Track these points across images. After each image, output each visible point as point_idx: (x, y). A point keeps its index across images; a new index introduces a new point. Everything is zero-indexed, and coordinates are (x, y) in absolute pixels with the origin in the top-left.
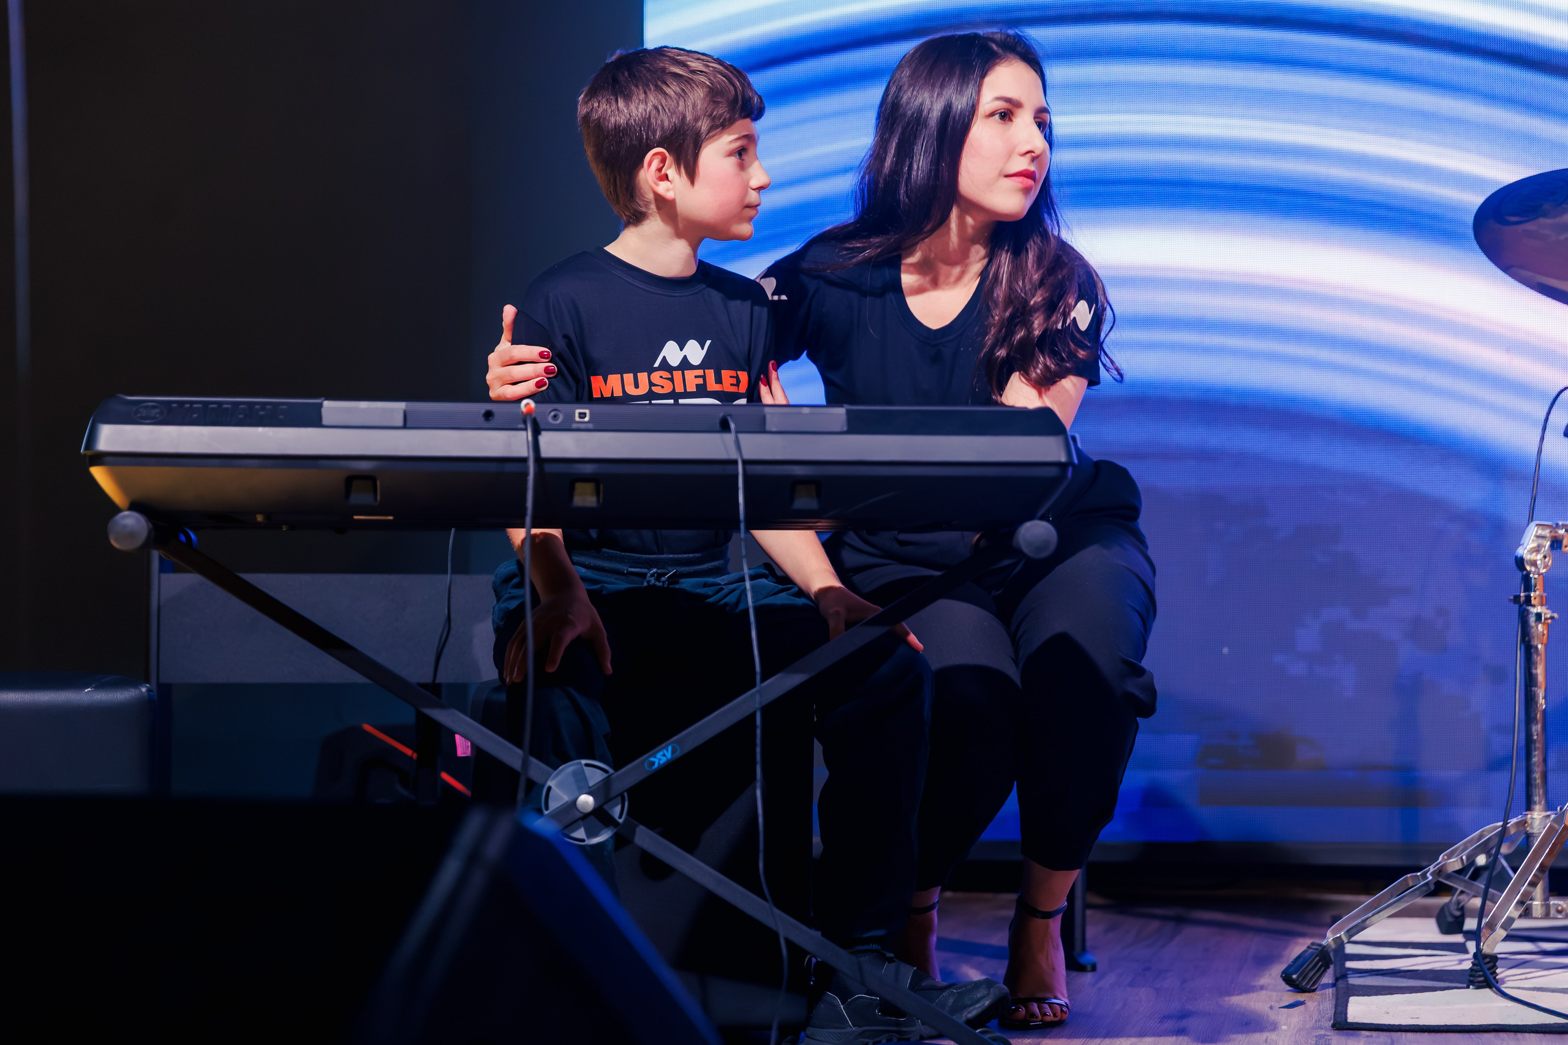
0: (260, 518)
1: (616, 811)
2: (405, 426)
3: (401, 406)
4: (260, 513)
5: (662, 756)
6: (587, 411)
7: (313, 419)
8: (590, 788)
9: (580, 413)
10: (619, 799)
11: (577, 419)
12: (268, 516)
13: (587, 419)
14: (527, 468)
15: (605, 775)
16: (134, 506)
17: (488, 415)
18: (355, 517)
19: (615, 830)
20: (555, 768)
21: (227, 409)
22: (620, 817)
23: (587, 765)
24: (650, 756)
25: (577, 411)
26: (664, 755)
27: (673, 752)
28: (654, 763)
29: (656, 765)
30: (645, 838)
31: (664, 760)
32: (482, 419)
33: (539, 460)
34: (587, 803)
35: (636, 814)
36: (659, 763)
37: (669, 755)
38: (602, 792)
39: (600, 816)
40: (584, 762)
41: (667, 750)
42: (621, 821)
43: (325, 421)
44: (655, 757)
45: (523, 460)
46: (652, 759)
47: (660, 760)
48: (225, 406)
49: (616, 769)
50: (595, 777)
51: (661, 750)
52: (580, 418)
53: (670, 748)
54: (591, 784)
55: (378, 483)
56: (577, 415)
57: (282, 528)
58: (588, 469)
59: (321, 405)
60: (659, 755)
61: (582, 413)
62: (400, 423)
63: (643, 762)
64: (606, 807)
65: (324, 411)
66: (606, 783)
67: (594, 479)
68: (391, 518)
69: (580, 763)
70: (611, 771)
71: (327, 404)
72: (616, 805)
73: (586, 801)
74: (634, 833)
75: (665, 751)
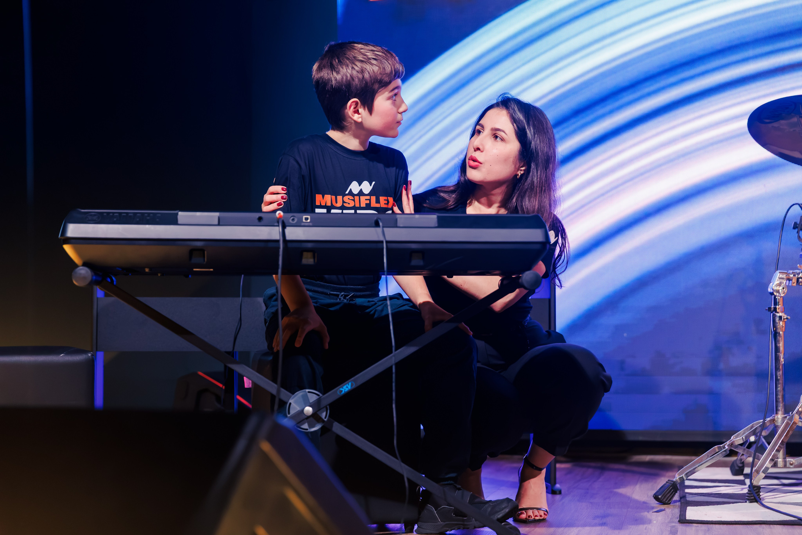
0: (147, 270)
1: (323, 415)
2: (219, 224)
3: (217, 214)
4: (147, 267)
5: (346, 388)
6: (309, 217)
7: (174, 221)
8: (310, 403)
9: (305, 218)
10: (325, 409)
11: (304, 221)
12: (151, 269)
13: (309, 221)
14: (279, 245)
15: (318, 397)
16: (85, 264)
17: (260, 219)
18: (194, 270)
19: (323, 425)
20: (293, 393)
21: (131, 216)
22: (325, 418)
23: (309, 392)
24: (340, 388)
25: (304, 217)
26: (347, 387)
27: (352, 386)
28: (342, 391)
29: (343, 392)
30: (338, 429)
31: (347, 390)
32: (257, 221)
33: (285, 241)
34: (308, 411)
35: (334, 416)
36: (345, 391)
37: (349, 387)
38: (316, 405)
39: (315, 417)
40: (307, 390)
41: (349, 385)
42: (326, 420)
43: (179, 222)
44: (343, 388)
45: (277, 241)
46: (341, 389)
47: (345, 389)
48: (130, 214)
49: (324, 394)
50: (313, 398)
51: (346, 384)
52: (305, 220)
53: (350, 384)
54: (311, 401)
55: (206, 252)
56: (304, 219)
57: (158, 275)
58: (310, 245)
59: (177, 214)
60: (345, 387)
61: (306, 217)
62: (216, 223)
63: (337, 390)
64: (318, 413)
65: (179, 217)
66: (318, 401)
67: (312, 251)
68: (212, 270)
69: (306, 391)
70: (321, 395)
71: (180, 213)
72: (323, 412)
73: (309, 410)
74: (332, 426)
75: (347, 385)
